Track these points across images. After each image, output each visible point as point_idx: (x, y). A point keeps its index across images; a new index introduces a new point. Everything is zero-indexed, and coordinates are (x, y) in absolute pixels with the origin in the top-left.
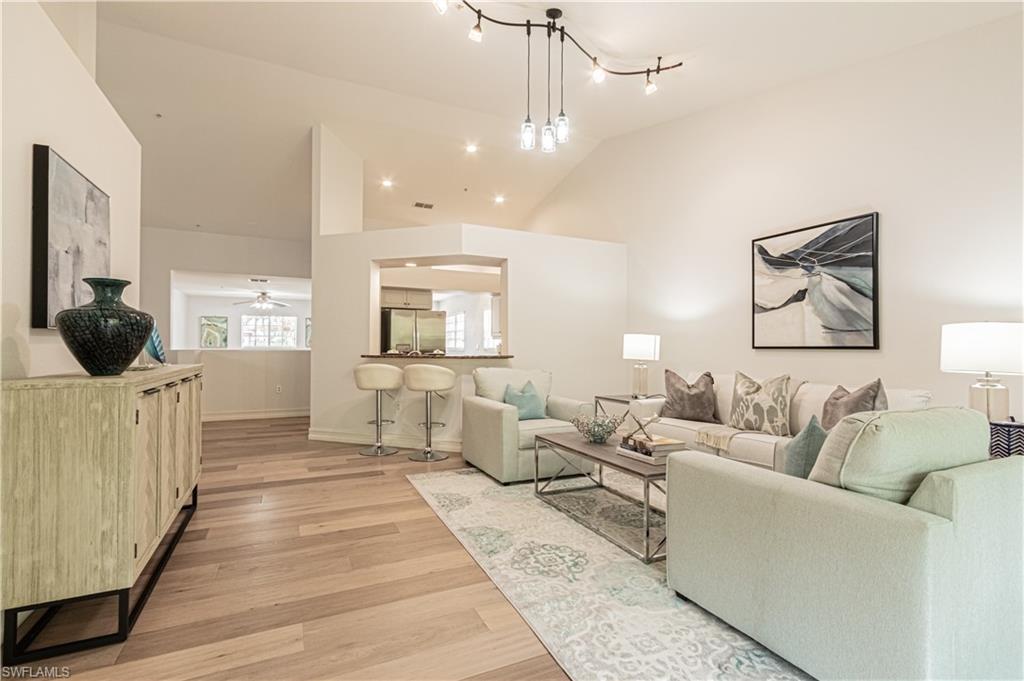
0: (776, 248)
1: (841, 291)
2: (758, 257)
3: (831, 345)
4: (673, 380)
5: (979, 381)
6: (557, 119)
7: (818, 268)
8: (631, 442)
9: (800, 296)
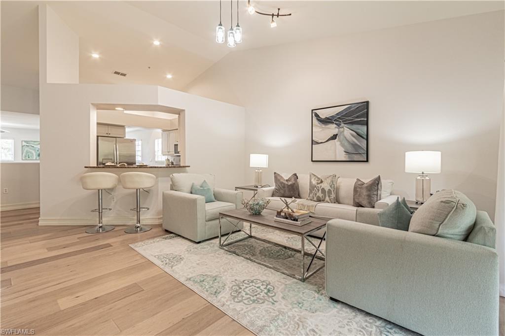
0: (323, 114)
1: (352, 135)
2: (314, 118)
3: (348, 160)
4: (279, 178)
5: (420, 176)
6: (235, 28)
7: (342, 125)
8: (283, 214)
9: (334, 137)
